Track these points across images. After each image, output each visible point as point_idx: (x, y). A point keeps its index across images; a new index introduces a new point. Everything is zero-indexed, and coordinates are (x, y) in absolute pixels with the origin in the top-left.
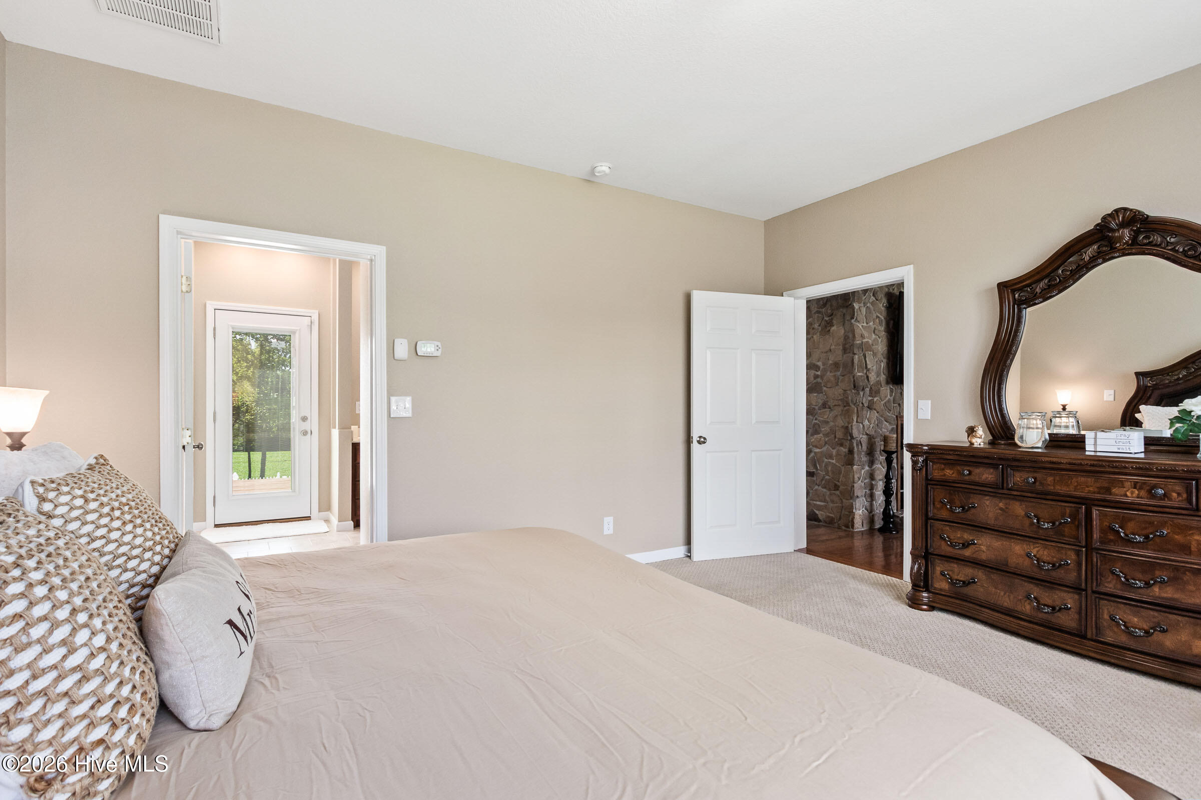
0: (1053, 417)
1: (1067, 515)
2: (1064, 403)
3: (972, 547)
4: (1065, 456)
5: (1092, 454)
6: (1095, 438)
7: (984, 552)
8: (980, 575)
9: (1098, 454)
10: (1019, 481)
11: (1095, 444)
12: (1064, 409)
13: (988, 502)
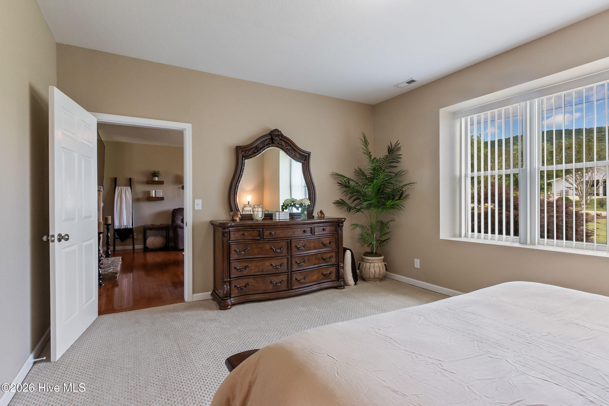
0: (244, 207)
1: (284, 245)
2: (249, 201)
3: (247, 269)
4: (268, 222)
5: (278, 220)
6: (279, 215)
7: (253, 269)
8: (250, 281)
9: (280, 220)
10: (267, 235)
11: (279, 217)
12: (249, 203)
13: (255, 246)
